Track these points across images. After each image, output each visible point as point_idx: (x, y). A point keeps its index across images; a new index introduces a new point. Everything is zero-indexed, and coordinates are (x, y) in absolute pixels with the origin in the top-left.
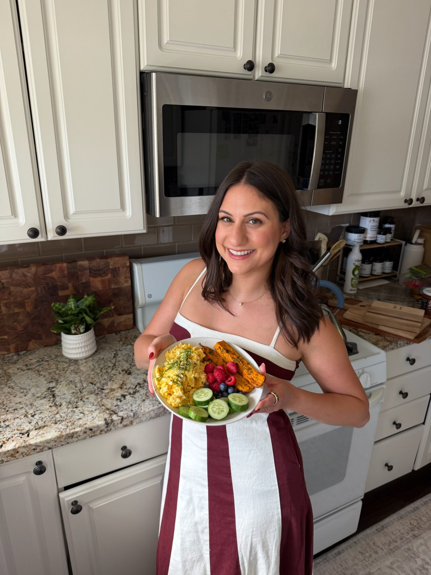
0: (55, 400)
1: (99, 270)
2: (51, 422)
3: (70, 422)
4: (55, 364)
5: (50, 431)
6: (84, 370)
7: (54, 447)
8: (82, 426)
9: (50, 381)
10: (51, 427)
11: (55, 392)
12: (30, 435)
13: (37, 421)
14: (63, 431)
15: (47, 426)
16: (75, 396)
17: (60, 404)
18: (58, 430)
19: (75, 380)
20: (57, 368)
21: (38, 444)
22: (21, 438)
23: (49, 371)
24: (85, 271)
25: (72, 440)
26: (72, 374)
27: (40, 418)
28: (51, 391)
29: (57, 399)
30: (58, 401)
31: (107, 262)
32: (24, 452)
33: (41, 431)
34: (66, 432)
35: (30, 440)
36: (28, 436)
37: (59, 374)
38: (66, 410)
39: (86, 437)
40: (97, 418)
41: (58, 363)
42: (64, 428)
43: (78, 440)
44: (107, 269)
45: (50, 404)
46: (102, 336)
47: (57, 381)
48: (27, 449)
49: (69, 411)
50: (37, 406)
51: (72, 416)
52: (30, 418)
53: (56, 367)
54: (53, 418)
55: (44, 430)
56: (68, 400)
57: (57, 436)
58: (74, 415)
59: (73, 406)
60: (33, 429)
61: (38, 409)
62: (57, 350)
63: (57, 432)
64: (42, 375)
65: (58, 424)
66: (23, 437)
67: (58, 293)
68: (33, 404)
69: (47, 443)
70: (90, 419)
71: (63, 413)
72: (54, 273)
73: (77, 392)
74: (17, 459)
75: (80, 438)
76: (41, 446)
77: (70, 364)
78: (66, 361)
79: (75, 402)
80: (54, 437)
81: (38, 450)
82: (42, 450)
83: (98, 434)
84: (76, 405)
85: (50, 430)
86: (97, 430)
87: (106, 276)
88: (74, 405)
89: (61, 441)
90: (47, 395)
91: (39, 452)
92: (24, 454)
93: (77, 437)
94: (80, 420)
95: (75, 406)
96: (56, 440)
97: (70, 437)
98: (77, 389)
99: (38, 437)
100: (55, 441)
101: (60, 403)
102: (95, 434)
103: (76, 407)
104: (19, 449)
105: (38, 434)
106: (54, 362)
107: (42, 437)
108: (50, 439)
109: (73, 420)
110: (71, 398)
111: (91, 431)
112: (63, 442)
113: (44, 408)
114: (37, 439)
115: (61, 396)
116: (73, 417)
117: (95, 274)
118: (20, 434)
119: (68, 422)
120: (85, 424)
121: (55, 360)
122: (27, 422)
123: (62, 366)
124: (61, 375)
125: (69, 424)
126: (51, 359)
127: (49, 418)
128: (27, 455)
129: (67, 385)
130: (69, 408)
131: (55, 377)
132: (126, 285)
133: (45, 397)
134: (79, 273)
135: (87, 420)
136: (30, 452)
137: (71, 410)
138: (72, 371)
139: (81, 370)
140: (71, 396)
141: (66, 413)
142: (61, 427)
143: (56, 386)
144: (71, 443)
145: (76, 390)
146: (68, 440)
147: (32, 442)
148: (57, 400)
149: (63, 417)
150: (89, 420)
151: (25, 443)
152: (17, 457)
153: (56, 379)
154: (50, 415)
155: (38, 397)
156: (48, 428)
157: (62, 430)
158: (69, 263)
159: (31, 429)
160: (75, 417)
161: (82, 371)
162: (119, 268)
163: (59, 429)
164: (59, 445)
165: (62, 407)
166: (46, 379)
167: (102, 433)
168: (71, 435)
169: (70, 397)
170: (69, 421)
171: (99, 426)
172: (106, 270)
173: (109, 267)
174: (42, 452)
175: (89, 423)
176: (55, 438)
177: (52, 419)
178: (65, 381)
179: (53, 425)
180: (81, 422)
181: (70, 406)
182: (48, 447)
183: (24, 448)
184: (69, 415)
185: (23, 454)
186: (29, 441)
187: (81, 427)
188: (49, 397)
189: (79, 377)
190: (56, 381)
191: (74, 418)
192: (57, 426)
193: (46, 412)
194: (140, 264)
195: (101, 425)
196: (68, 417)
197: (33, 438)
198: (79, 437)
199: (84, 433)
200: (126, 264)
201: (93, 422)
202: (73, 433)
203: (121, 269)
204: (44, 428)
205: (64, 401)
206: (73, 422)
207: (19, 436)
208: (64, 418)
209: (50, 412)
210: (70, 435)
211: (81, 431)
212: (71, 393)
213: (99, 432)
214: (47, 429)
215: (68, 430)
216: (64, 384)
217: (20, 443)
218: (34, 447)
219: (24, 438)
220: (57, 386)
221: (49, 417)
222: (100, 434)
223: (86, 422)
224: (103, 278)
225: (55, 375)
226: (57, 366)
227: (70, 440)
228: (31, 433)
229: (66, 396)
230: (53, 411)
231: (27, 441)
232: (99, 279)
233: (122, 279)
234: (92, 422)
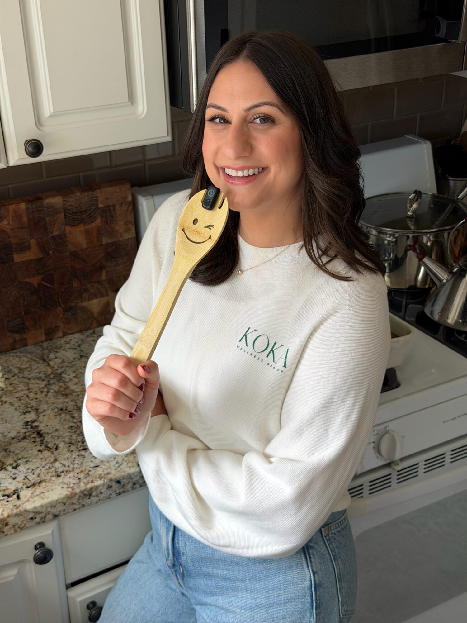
0: (44, 441)
1: (81, 212)
2: (50, 474)
3: (82, 472)
4: (22, 382)
5: (53, 488)
6: (79, 390)
7: (62, 513)
8: (103, 477)
9: (25, 411)
10: (51, 482)
11: (39, 429)
12: (21, 497)
13: (26, 475)
14: (75, 487)
15: (45, 482)
16: (75, 432)
17: (55, 447)
18: (66, 486)
19: (67, 407)
20: (29, 389)
21: (39, 509)
22: (7, 501)
23: (17, 395)
24: (57, 216)
25: (89, 500)
26: (59, 397)
27: (28, 469)
28: (32, 428)
29: (48, 438)
30: (50, 442)
31: (94, 197)
32: (17, 524)
33: (38, 490)
34: (80, 487)
35: (23, 504)
36: (18, 497)
37: (37, 399)
38: (69, 454)
39: (111, 494)
40: (125, 463)
41: (26, 380)
42: (74, 481)
43: (99, 500)
44: (95, 209)
45: (39, 448)
46: (91, 331)
47: (37, 409)
48: (21, 518)
49: (74, 456)
50: (17, 452)
51: (82, 463)
52: (11, 472)
53: (27, 388)
54: (50, 468)
55: (41, 487)
56: (67, 440)
57: (67, 495)
58: (85, 462)
59: (78, 448)
60: (22, 487)
61: (20, 457)
62: (17, 359)
63: (65, 489)
64: (6, 402)
65: (62, 477)
66: (11, 500)
67: (13, 258)
68: (8, 449)
69: (51, 507)
70: (114, 466)
71: (64, 459)
72: (5, 222)
73: (78, 425)
74: (6, 535)
75: (101, 496)
76: (42, 513)
77: (49, 381)
78: (41, 377)
79: (79, 442)
80: (62, 496)
81: (38, 520)
82: (43, 521)
83: (130, 489)
84: (83, 446)
85: (52, 486)
86: (128, 483)
87: (92, 222)
88: (79, 446)
89: (73, 504)
90: (28, 434)
91: (39, 523)
92: (16, 527)
93: (97, 496)
94: (98, 468)
95: (82, 448)
96: (64, 501)
97: (87, 495)
98: (75, 421)
99: (36, 498)
100: (63, 503)
101: (55, 444)
102: (125, 490)
103: (83, 450)
104: (10, 519)
105: (35, 494)
106: (20, 380)
107: (42, 498)
108: (57, 500)
109: (85, 470)
110: (71, 436)
111: (118, 485)
112: (75, 504)
113: (29, 454)
114: (36, 502)
115: (53, 434)
116: (84, 464)
117: (74, 219)
118: (4, 496)
119: (78, 473)
120: (108, 474)
121: (21, 376)
122: (8, 477)
123: (37, 385)
124: (41, 401)
125: (82, 476)
126: (12, 374)
127: (43, 469)
128: (21, 529)
129: (56, 416)
130: (72, 451)
131: (31, 405)
132: (126, 236)
133: (24, 438)
134: (47, 219)
135: (110, 467)
136: (25, 524)
137: (77, 454)
138: (57, 392)
139: (72, 390)
140: (69, 432)
141: (71, 460)
142: (69, 482)
143: (38, 418)
144: (89, 505)
145: (75, 423)
146: (83, 501)
147: (29, 506)
148: (48, 441)
149: (66, 465)
150: (113, 468)
151: (17, 508)
152: (6, 533)
153: (32, 406)
154: (43, 465)
155: (13, 438)
156: (47, 484)
157: (72, 485)
158: (29, 201)
159: (20, 487)
160: (87, 464)
161: (75, 392)
162: (114, 206)
163: (67, 484)
164: (70, 510)
165: (59, 450)
166: (16, 409)
167: (135, 487)
168: (88, 492)
169: (69, 434)
170: (80, 471)
171: (130, 476)
172: (93, 211)
173: (98, 204)
174: (43, 522)
175: (113, 472)
176: (63, 498)
177: (50, 471)
178: (50, 408)
179: (54, 478)
180: (99, 471)
181: (73, 448)
182: (52, 514)
183: (16, 517)
184: (76, 462)
185: (14, 528)
186: (24, 506)
187: (103, 479)
188: (32, 436)
189: (72, 401)
190: (35, 411)
191: (87, 466)
192: (60, 480)
193: (35, 460)
194: (151, 197)
195: (133, 473)
196: (76, 466)
197: (28, 501)
198: (99, 495)
199: (107, 489)
200: (126, 198)
201: (121, 469)
202: (91, 489)
203: (117, 207)
204: (41, 485)
205: (60, 442)
206: (87, 471)
207: (4, 499)
208: (69, 466)
209: (42, 459)
210: (86, 493)
211: (103, 485)
212: (69, 428)
213: (130, 485)
214: (46, 486)
215: (82, 484)
216: (51, 415)
217: (9, 510)
218: (31, 515)
219: (13, 502)
220: (41, 419)
221: (43, 467)
222: (133, 489)
223: (109, 471)
224: (89, 227)
225: (30, 402)
226: (28, 386)
227: (87, 501)
228: (22, 494)
229: (61, 433)
230: (48, 458)
231: (20, 505)
232: (82, 228)
233: (120, 226)
234: (119, 469)
